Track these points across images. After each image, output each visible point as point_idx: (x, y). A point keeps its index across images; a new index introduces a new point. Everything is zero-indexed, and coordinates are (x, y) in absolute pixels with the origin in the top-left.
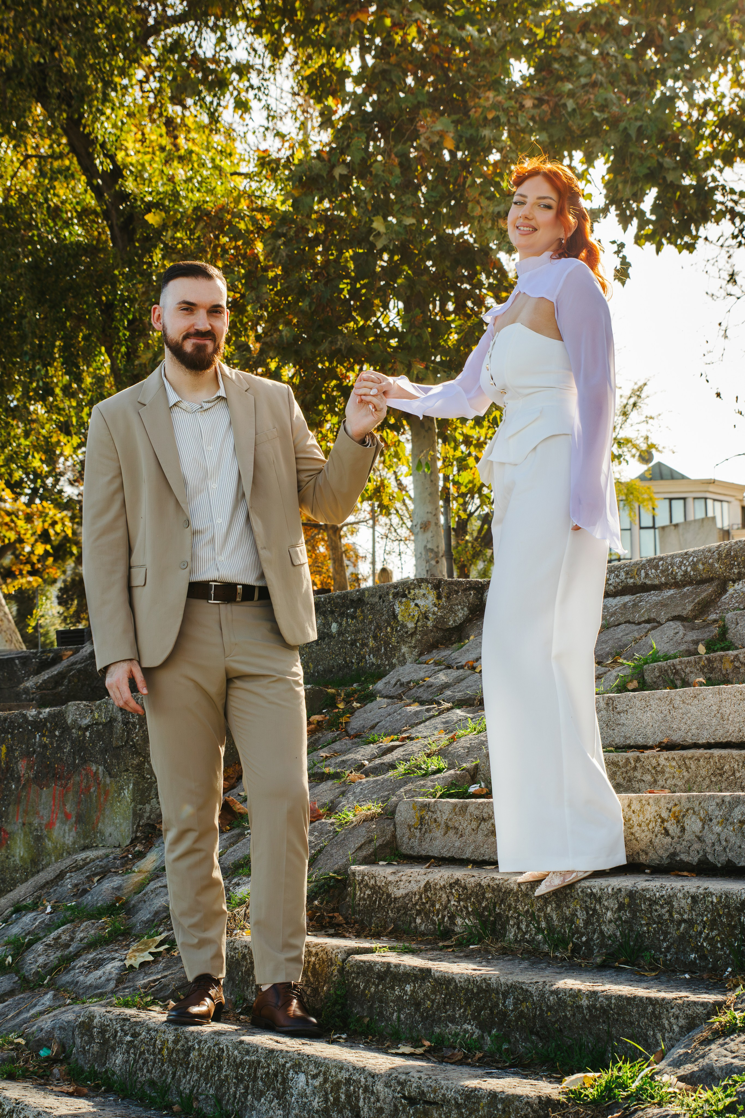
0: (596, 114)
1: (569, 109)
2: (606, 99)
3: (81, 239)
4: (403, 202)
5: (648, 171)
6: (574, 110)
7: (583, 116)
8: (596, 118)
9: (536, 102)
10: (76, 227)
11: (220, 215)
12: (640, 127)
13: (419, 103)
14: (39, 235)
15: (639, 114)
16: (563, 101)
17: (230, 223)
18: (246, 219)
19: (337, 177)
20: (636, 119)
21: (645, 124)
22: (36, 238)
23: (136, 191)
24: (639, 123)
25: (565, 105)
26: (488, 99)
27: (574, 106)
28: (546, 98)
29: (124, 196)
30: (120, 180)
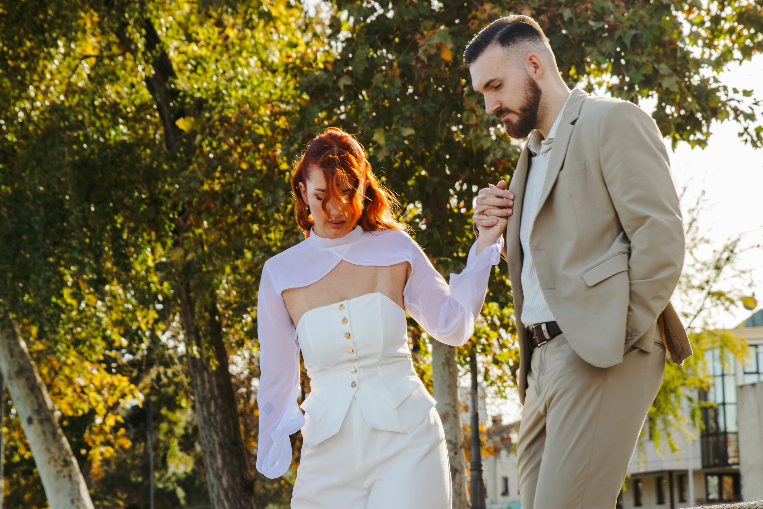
0: (591, 23)
1: (566, 19)
2: (603, 8)
3: (126, 138)
4: (402, 112)
5: (643, 78)
6: (571, 19)
7: (580, 25)
8: (591, 27)
9: (534, 12)
10: (121, 127)
11: (240, 122)
12: (635, 36)
13: (421, 15)
14: (86, 136)
15: (633, 23)
16: (560, 11)
17: (249, 128)
18: (265, 124)
19: (342, 87)
20: (632, 27)
21: (639, 32)
22: (82, 138)
23: (186, 89)
24: (633, 32)
25: (561, 15)
26: (485, 11)
27: (571, 15)
28: (544, 8)
29: (175, 93)
30: (170, 79)
